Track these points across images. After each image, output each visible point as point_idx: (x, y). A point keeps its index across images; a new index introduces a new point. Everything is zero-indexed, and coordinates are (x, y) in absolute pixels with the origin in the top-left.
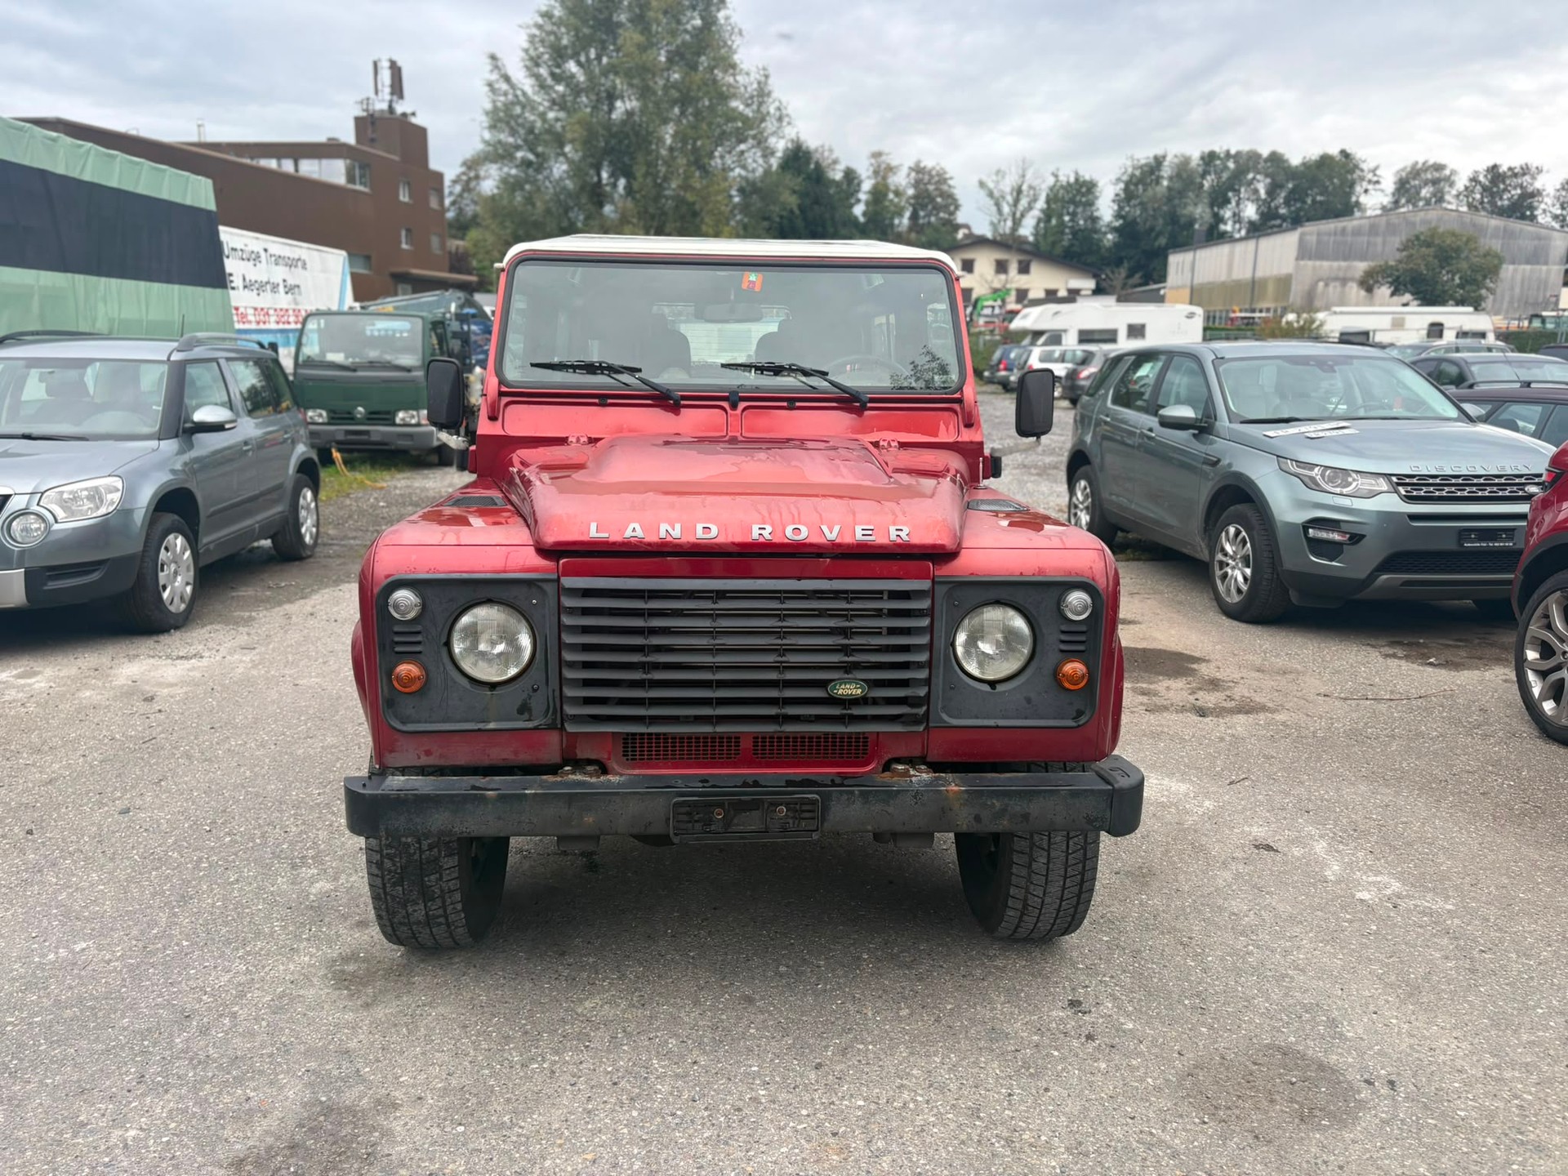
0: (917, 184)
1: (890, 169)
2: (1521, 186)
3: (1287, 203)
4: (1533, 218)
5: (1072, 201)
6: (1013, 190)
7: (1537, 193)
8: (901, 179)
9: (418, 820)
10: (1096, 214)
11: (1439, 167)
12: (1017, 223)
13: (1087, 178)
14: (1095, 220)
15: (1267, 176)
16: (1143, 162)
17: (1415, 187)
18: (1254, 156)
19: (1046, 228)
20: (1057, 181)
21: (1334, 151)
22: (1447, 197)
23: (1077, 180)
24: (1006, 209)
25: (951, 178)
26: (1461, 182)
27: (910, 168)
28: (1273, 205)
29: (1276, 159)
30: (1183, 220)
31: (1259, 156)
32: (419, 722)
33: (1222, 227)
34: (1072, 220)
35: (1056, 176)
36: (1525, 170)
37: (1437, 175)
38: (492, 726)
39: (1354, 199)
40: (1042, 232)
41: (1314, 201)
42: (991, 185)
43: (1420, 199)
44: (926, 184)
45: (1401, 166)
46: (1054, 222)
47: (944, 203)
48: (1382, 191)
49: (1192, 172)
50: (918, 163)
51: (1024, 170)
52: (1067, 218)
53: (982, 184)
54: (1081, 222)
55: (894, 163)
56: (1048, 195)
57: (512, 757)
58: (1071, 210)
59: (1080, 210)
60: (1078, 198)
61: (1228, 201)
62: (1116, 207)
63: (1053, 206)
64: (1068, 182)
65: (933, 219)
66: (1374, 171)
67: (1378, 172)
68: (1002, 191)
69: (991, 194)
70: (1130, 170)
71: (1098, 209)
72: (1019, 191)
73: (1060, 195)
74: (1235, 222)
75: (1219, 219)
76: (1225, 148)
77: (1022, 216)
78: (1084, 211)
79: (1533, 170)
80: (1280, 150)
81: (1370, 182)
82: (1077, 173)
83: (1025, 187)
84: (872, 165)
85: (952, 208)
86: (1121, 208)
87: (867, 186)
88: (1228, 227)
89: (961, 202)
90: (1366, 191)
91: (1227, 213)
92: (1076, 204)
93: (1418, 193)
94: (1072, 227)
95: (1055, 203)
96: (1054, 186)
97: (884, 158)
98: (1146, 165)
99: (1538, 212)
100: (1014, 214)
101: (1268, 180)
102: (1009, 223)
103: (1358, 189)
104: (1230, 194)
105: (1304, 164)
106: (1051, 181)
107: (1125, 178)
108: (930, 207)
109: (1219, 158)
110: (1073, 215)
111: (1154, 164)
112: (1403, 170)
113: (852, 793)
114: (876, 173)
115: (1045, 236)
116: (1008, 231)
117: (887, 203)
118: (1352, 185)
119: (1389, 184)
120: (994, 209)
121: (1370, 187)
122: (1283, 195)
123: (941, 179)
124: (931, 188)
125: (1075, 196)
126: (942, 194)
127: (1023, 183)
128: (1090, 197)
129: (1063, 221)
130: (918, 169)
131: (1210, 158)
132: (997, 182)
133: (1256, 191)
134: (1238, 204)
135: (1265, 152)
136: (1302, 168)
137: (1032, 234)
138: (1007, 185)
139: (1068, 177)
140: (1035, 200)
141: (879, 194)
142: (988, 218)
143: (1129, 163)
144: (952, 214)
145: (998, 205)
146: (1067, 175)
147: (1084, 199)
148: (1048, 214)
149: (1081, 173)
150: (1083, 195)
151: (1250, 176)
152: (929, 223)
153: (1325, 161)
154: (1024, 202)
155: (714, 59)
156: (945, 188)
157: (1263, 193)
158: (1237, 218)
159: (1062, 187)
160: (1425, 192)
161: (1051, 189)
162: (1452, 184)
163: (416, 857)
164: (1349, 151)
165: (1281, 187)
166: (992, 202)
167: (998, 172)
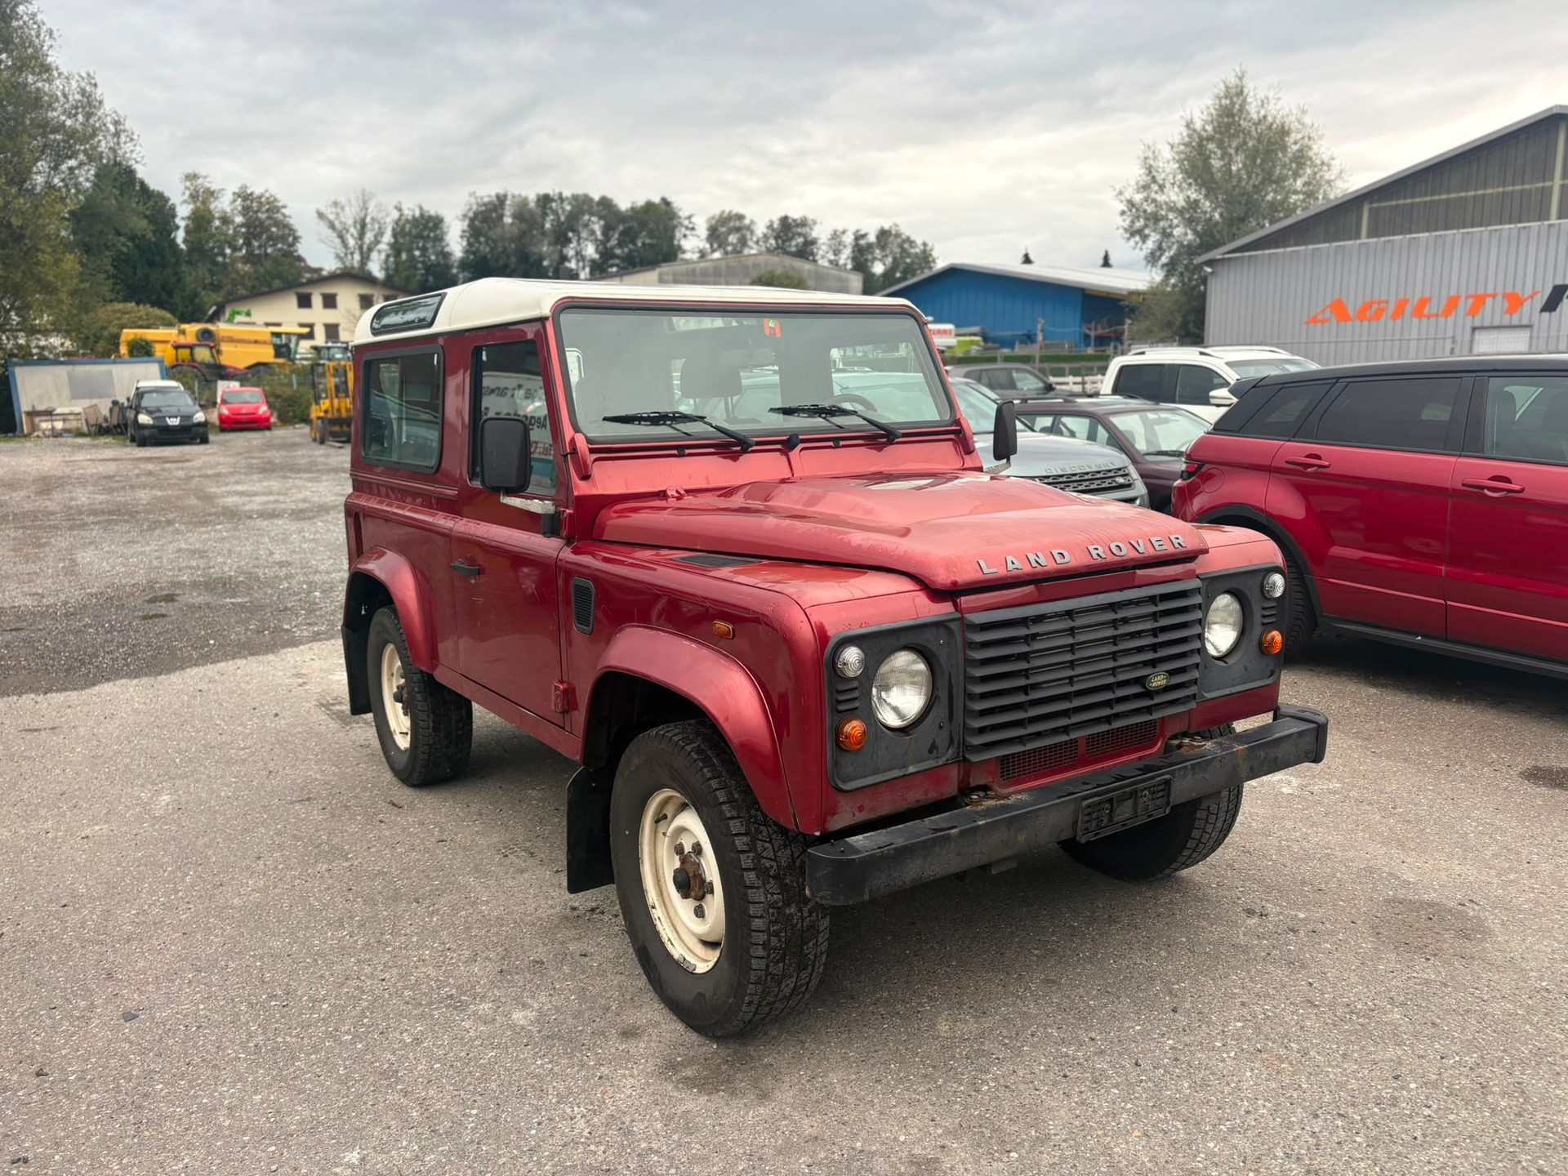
0: (246, 210)
1: (211, 193)
2: (804, 236)
3: (620, 244)
4: (815, 261)
5: (420, 236)
6: (355, 222)
7: (814, 242)
8: (224, 204)
9: (896, 874)
10: (446, 249)
11: (740, 217)
12: (365, 258)
13: (432, 213)
14: (446, 255)
15: (601, 218)
16: (486, 200)
17: (722, 233)
18: (587, 199)
19: (397, 263)
20: (401, 215)
21: (657, 200)
22: (750, 243)
23: (422, 215)
24: (351, 242)
25: (284, 207)
26: (760, 230)
27: (234, 193)
28: (609, 245)
29: (606, 203)
30: (533, 258)
31: (591, 200)
32: (856, 778)
33: (567, 264)
34: (423, 255)
35: (400, 210)
36: (804, 223)
37: (737, 224)
38: (911, 769)
39: (676, 243)
40: (393, 266)
41: (644, 243)
42: (332, 217)
43: (729, 245)
44: (256, 212)
45: (711, 214)
46: (404, 256)
47: (281, 233)
48: (698, 236)
49: (532, 213)
50: (244, 187)
51: (365, 202)
52: (417, 253)
53: (321, 215)
54: (433, 257)
55: (214, 187)
56: (394, 230)
57: (923, 797)
58: (420, 245)
59: (429, 245)
60: (426, 233)
61: (569, 241)
62: (465, 243)
63: (401, 240)
64: (413, 216)
65: (269, 250)
66: (689, 217)
67: (693, 220)
68: (345, 224)
69: (332, 226)
70: (475, 207)
71: (448, 245)
72: (363, 225)
73: (407, 229)
74: (578, 261)
75: (564, 258)
76: (557, 191)
77: (370, 250)
78: (434, 247)
79: (810, 222)
80: (609, 195)
81: (687, 228)
82: (421, 208)
83: (368, 220)
84: (187, 188)
85: (291, 239)
86: (470, 244)
87: (183, 211)
88: (573, 265)
89: (299, 234)
90: (685, 236)
91: (570, 252)
92: (426, 239)
93: (726, 239)
94: (423, 262)
95: (403, 237)
96: (399, 219)
97: (200, 181)
98: (490, 203)
99: (818, 258)
100: (361, 248)
101: (602, 223)
102: (357, 257)
103: (678, 234)
104: (570, 234)
105: (633, 209)
106: (395, 215)
107: (471, 214)
108: (264, 236)
109: (553, 200)
110: (424, 250)
111: (497, 203)
112: (713, 218)
113: (1186, 767)
114: (194, 197)
115: (396, 269)
116: (356, 265)
117: (213, 230)
118: (674, 228)
119: (702, 231)
120: (338, 241)
121: (688, 232)
122: (616, 236)
123: (273, 207)
124: (263, 216)
125: (422, 230)
126: (277, 223)
127: (366, 215)
128: (438, 232)
129: (414, 256)
130: (245, 196)
131: (545, 200)
132: (338, 214)
133: (593, 233)
134: (579, 243)
135: (596, 197)
136: (630, 213)
137: (382, 268)
138: (349, 217)
139: (413, 211)
140: (381, 233)
141: (201, 220)
142: (333, 251)
143: (473, 200)
144: (292, 245)
145: (341, 237)
146: (410, 210)
147: (432, 235)
148: (396, 248)
149: (426, 208)
150: (431, 230)
151: (586, 217)
152: (266, 254)
153: (649, 206)
154: (369, 237)
155: (19, 58)
156: (279, 216)
157: (599, 233)
158: (579, 255)
159: (407, 221)
160: (732, 238)
161: (397, 222)
162: (752, 232)
163: (799, 926)
164: (669, 200)
165: (614, 229)
166: (335, 235)
167: (335, 204)
